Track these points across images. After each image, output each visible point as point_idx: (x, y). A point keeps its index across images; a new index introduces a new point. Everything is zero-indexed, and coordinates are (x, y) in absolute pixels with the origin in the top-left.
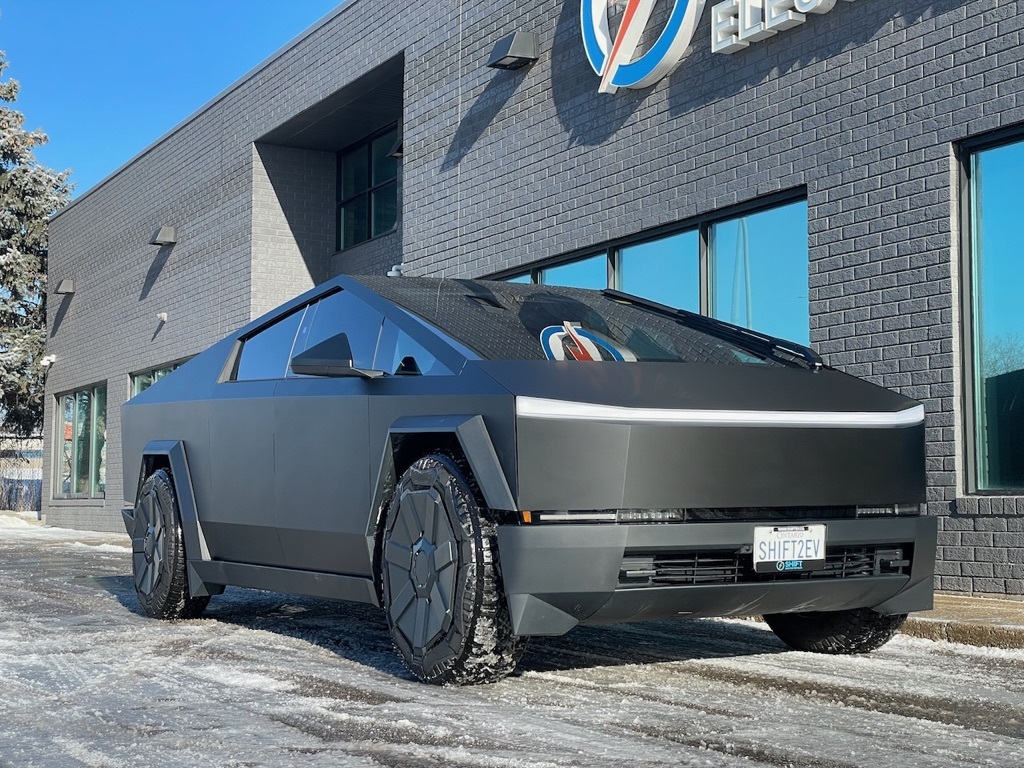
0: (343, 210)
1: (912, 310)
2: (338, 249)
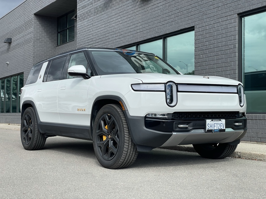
0: (59, 34)
2: (58, 45)
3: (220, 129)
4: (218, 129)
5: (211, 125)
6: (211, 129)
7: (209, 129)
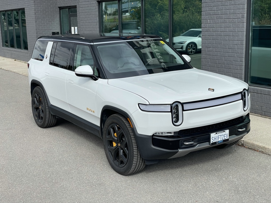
1: (232, 31)
3: (224, 139)
4: (222, 140)
5: (215, 138)
6: (215, 141)
7: (214, 142)
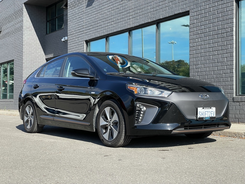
0: (48, 23)
1: (221, 45)
2: (47, 33)
